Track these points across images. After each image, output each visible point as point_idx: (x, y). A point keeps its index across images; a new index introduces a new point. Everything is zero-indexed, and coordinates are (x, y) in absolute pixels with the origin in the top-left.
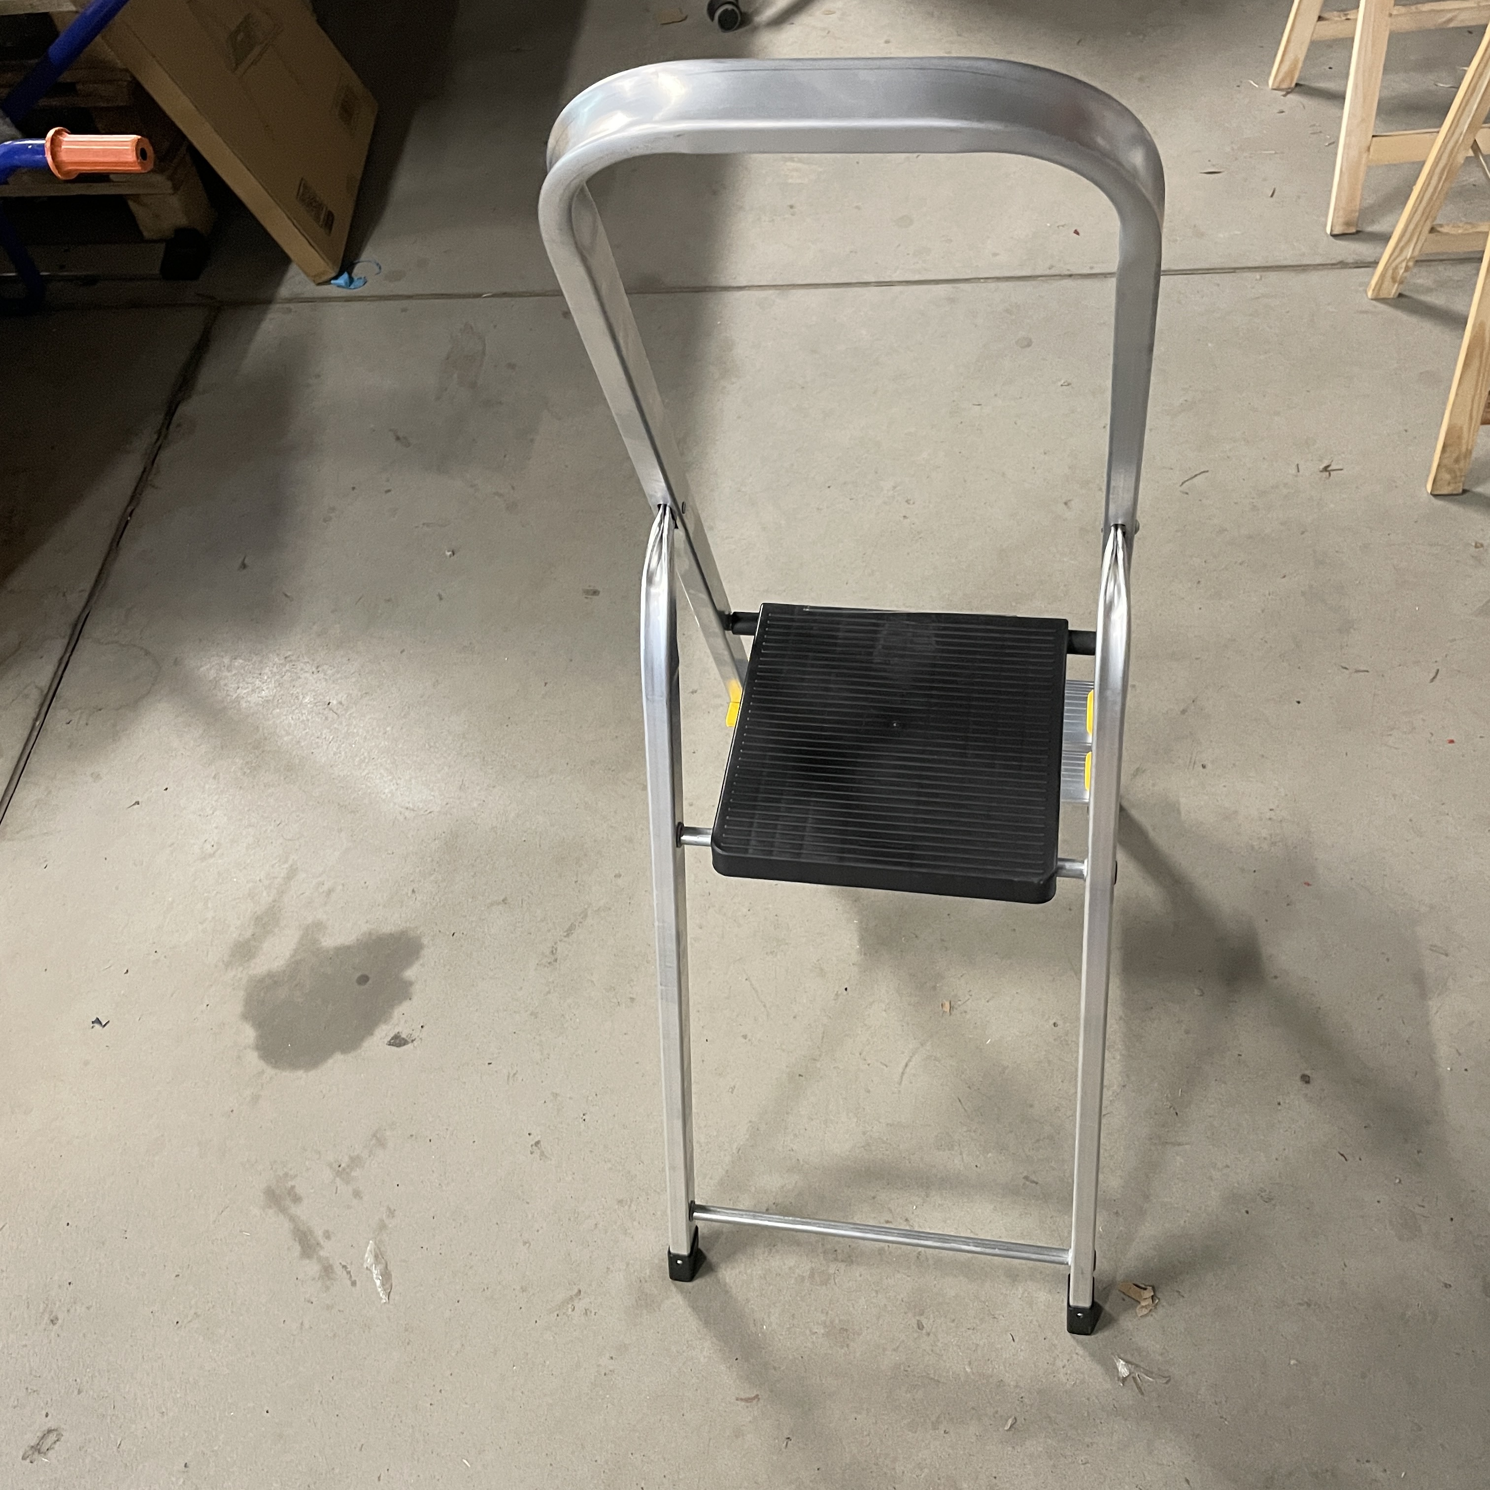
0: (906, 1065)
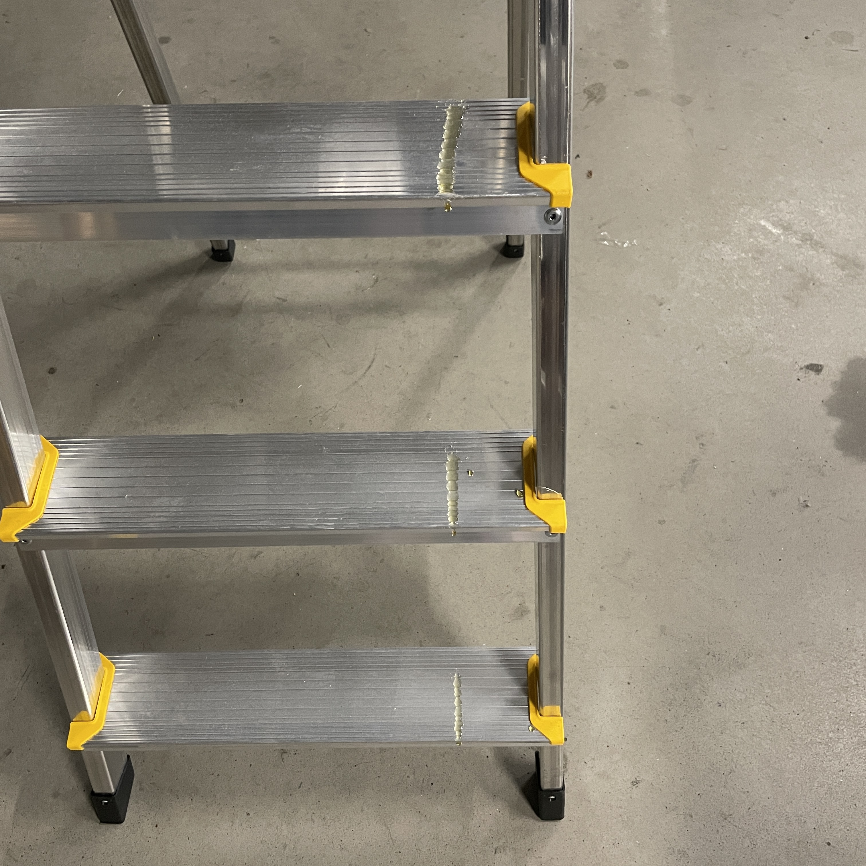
0: (370, 367)
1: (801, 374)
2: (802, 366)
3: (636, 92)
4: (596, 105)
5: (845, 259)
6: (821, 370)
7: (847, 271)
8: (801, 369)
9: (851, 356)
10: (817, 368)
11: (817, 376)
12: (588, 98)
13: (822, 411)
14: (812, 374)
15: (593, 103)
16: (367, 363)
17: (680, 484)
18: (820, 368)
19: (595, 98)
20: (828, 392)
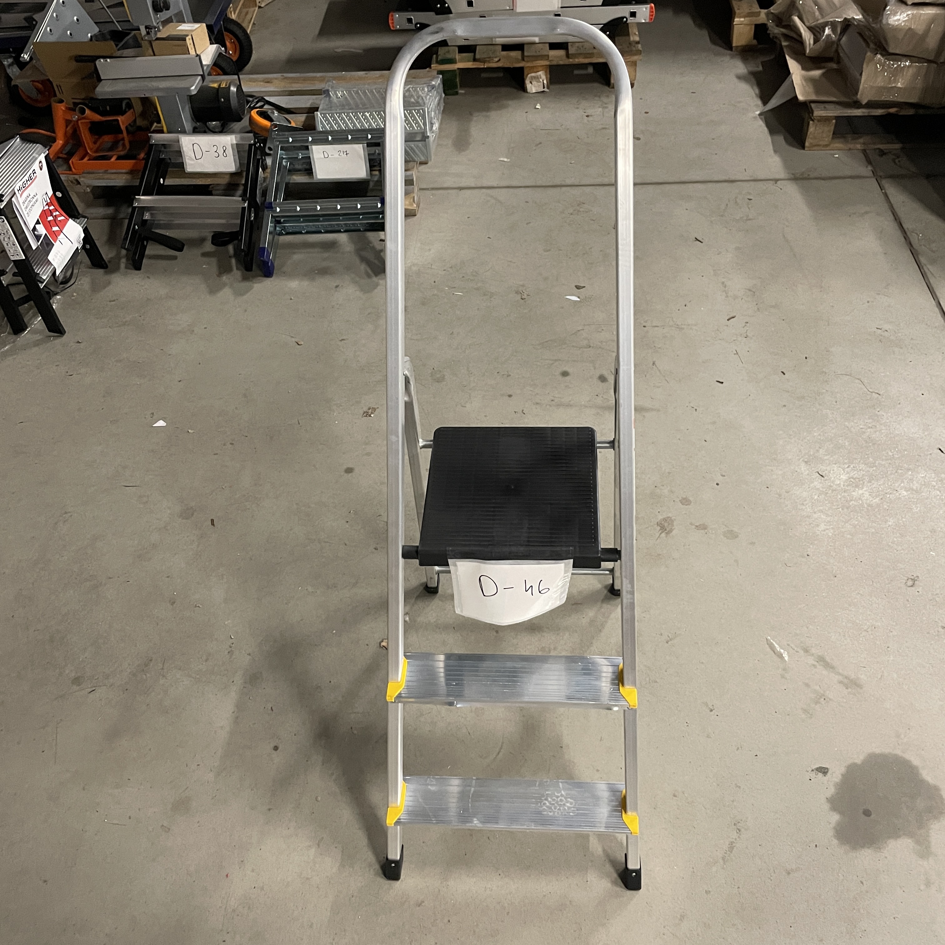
1: (813, 775)
2: (814, 768)
3: (697, 526)
4: (666, 536)
5: (849, 679)
6: (827, 772)
7: (850, 690)
8: (813, 770)
9: (850, 761)
10: (823, 771)
11: (825, 778)
12: (661, 530)
13: (826, 806)
14: (820, 775)
15: (663, 535)
16: (498, 750)
17: (721, 861)
18: (826, 770)
19: (666, 530)
20: (831, 791)
